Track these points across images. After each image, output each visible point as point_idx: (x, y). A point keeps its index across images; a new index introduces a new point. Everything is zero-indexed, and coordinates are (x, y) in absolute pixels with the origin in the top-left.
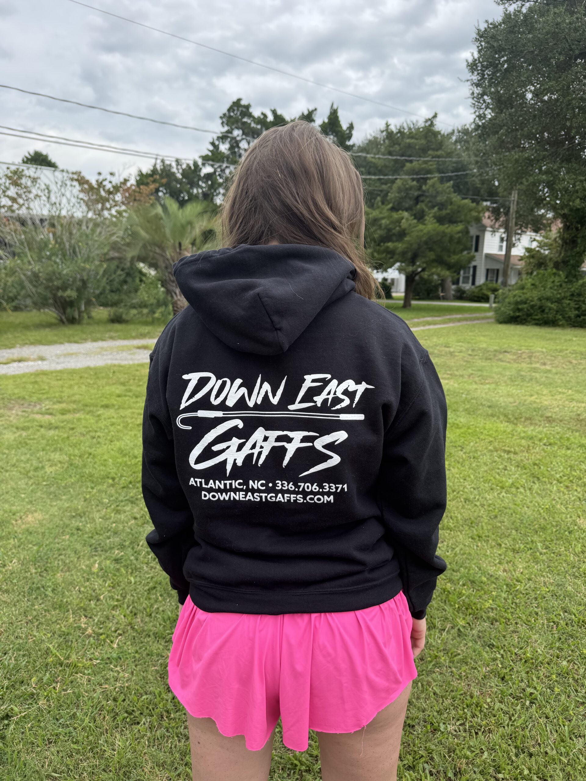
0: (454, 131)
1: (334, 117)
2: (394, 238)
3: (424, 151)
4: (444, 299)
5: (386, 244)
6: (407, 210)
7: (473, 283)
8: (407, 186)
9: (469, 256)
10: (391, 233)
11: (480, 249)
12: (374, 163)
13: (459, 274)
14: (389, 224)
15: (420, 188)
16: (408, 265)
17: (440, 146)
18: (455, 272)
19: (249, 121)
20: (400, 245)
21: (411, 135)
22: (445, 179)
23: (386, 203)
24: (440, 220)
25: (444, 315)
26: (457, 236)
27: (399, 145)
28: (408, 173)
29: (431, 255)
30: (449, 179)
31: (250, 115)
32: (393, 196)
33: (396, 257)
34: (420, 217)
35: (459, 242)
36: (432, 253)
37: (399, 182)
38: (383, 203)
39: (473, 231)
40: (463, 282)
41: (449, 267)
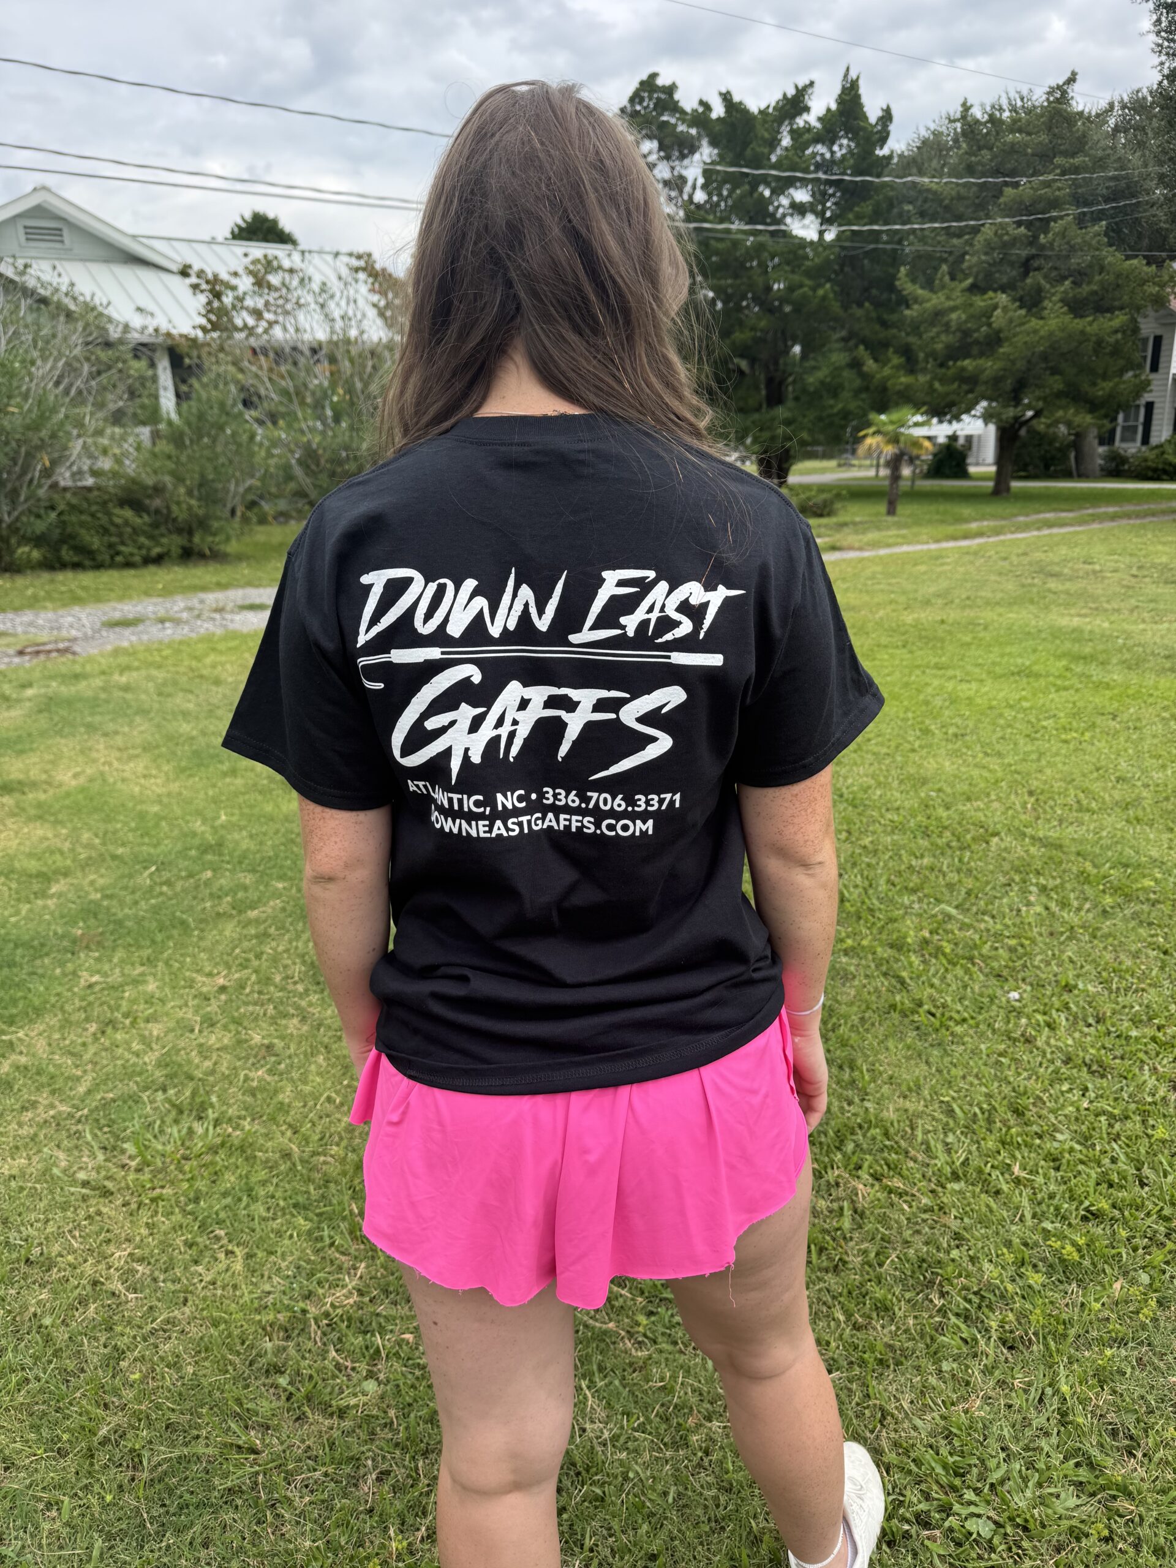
0: (1111, 105)
1: (850, 97)
2: (975, 350)
3: (1045, 157)
4: (1082, 476)
5: (959, 363)
6: (1003, 289)
7: (1146, 440)
8: (1006, 238)
9: (1137, 381)
10: (969, 340)
11: (1161, 365)
12: (935, 193)
13: (1114, 419)
14: (966, 322)
15: (1033, 241)
16: (1005, 406)
17: (1080, 144)
18: (1106, 416)
19: (673, 121)
20: (990, 364)
21: (1015, 125)
22: (1087, 218)
23: (960, 276)
24: (1076, 307)
25: (1081, 508)
26: (1112, 340)
27: (991, 149)
28: (1008, 211)
29: (1056, 383)
30: (1097, 217)
31: (674, 108)
32: (975, 259)
33: (981, 388)
34: (1032, 302)
35: (1116, 352)
36: (1057, 377)
37: (988, 231)
38: (953, 279)
39: (1148, 328)
40: (1123, 440)
41: (1093, 406)
